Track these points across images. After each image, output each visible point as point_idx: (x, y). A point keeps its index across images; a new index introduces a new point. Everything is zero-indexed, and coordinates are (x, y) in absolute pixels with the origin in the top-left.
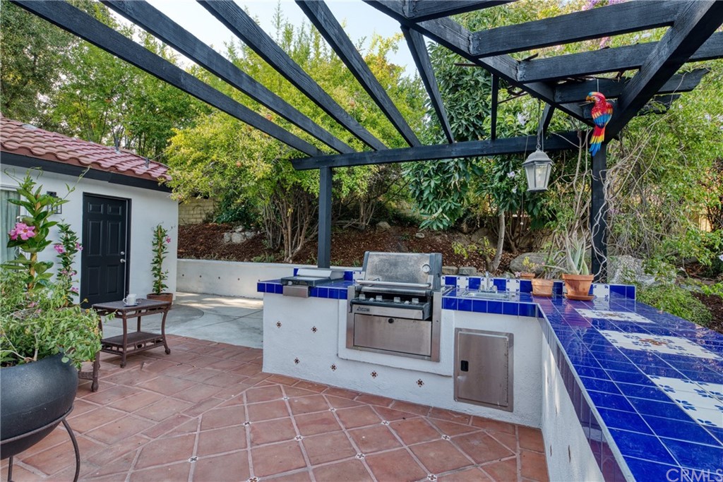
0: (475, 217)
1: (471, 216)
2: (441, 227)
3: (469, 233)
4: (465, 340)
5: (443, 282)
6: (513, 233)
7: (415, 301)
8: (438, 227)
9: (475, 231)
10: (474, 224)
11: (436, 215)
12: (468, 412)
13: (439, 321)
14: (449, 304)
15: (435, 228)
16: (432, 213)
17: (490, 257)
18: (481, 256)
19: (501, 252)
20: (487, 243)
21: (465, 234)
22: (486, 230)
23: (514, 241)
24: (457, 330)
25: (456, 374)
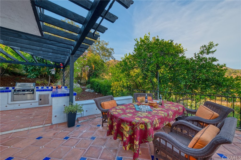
0: (42, 75)
1: (41, 74)
2: (34, 78)
3: (41, 78)
4: (40, 96)
5: (36, 88)
6: (53, 79)
7: (31, 91)
8: (33, 78)
9: (42, 78)
10: (42, 76)
11: (32, 75)
12: (41, 106)
13: (35, 94)
14: (37, 91)
15: (32, 78)
16: (31, 74)
17: (47, 84)
18: (44, 84)
19: (49, 83)
20: (46, 81)
21: (39, 78)
22: (46, 78)
23: (53, 80)
24: (39, 94)
25: (39, 101)
